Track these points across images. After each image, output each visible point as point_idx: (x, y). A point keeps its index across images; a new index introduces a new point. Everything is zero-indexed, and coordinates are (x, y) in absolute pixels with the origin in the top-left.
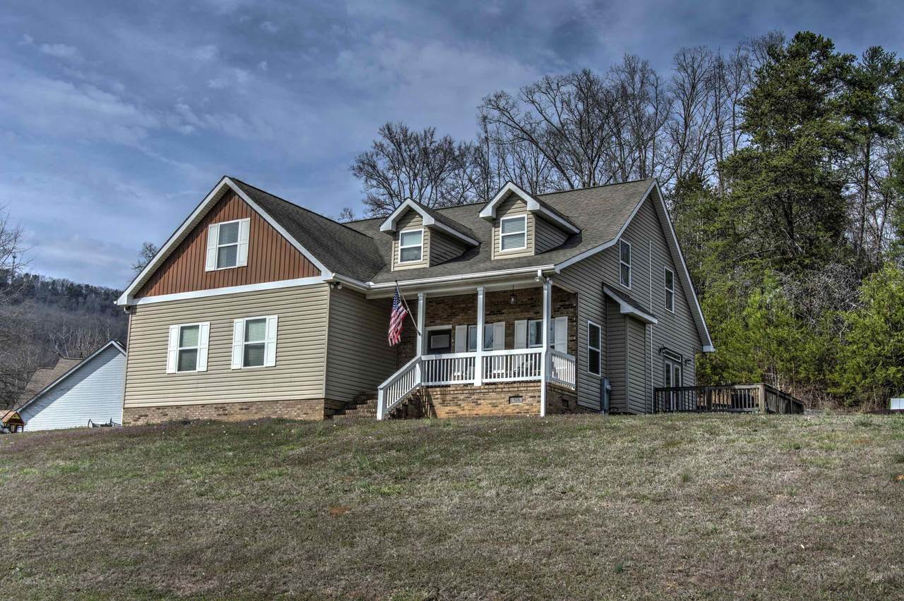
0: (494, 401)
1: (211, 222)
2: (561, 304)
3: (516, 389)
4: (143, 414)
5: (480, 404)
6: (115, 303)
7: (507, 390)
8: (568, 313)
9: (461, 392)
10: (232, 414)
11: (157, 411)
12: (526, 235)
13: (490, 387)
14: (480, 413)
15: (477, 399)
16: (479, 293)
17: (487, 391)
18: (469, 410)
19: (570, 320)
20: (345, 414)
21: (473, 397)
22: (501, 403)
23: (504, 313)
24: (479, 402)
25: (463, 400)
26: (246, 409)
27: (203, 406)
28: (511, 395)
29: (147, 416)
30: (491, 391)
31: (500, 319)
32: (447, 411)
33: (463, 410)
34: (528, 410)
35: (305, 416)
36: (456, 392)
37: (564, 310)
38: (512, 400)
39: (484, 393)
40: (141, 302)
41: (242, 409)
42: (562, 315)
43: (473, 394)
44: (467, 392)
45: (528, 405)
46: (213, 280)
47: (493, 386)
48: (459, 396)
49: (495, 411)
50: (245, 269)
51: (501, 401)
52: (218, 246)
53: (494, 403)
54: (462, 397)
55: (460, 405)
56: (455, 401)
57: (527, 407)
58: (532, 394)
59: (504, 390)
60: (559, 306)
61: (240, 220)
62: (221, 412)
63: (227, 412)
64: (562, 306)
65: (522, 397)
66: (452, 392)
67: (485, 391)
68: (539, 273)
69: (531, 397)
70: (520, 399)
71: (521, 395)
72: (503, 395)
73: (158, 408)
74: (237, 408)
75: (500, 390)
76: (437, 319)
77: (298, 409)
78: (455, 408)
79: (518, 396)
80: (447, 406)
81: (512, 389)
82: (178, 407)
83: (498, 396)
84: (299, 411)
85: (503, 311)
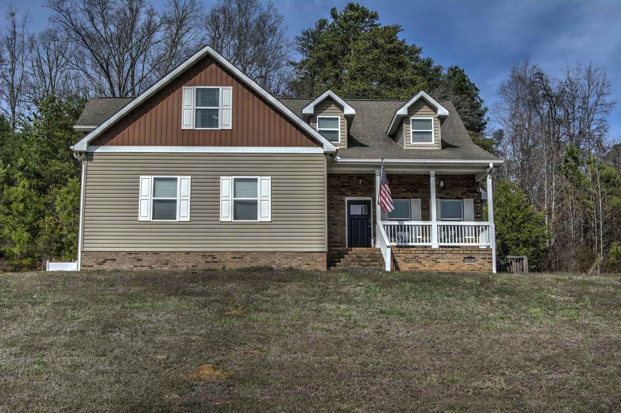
0: (451, 261)
1: (184, 84)
2: (467, 189)
3: (470, 252)
4: (109, 258)
5: (439, 262)
6: (72, 147)
7: (462, 252)
8: (473, 196)
9: (422, 252)
10: (223, 262)
11: (128, 256)
12: (433, 133)
13: (448, 249)
14: (440, 269)
15: (436, 258)
16: (431, 175)
17: (445, 252)
18: (430, 266)
19: (475, 202)
20: (335, 266)
21: (432, 256)
22: (457, 262)
23: (419, 192)
24: (438, 260)
25: (424, 258)
26: (240, 258)
27: (188, 253)
28: (466, 256)
29: (115, 260)
30: (449, 252)
31: (416, 196)
32: (410, 266)
33: (424, 266)
34: (480, 268)
35: (307, 266)
36: (417, 252)
37: (470, 194)
38: (466, 260)
39: (442, 254)
40: (100, 150)
41: (235, 258)
42: (468, 197)
43: (432, 254)
44: (427, 252)
45: (480, 264)
46: (190, 138)
47: (451, 249)
48: (419, 255)
49: (453, 268)
50: (228, 133)
51: (457, 260)
52: (195, 107)
53: (451, 262)
54: (423, 256)
55: (421, 262)
56: (416, 258)
57: (480, 266)
58: (483, 257)
59: (459, 252)
60: (466, 191)
61: (221, 88)
62: (210, 259)
63: (216, 260)
64: (467, 190)
65: (475, 258)
66: (413, 252)
67: (443, 252)
68: (491, 165)
69: (482, 258)
70: (473, 260)
71: (474, 256)
72: (458, 256)
73: (130, 253)
74: (229, 257)
75: (457, 252)
76: (358, 192)
77: (300, 260)
78: (417, 265)
79: (471, 258)
80: (409, 263)
81: (466, 252)
82: (156, 253)
83: (455, 256)
84: (300, 262)
85: (418, 190)
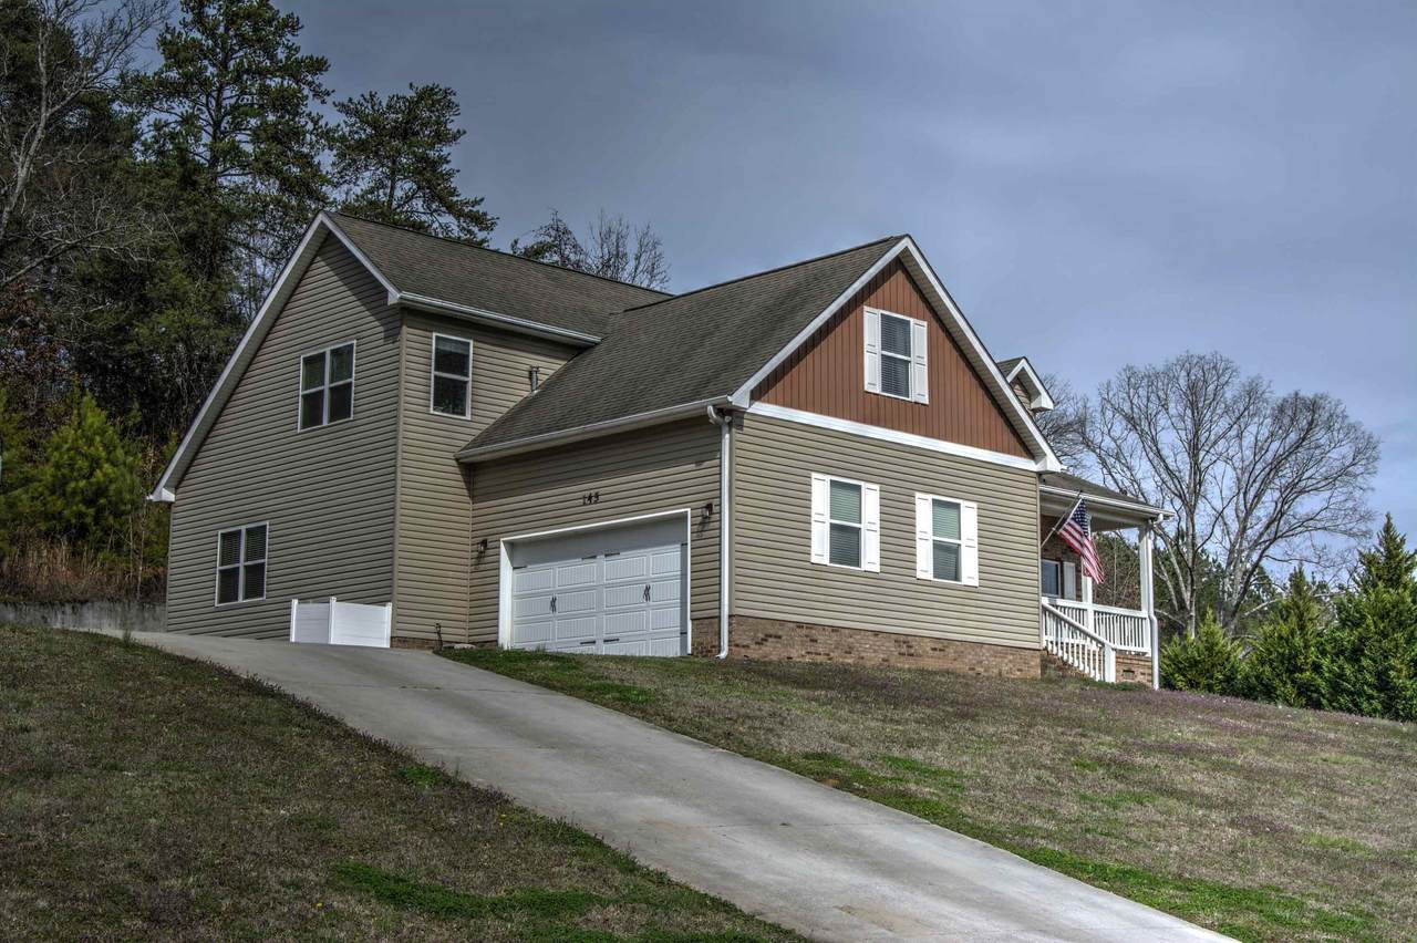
6: (729, 398)
10: (921, 656)
11: (798, 630)
26: (941, 650)
27: (876, 633)
28: (1125, 669)
29: (780, 637)
38: (1125, 674)
41: (935, 649)
46: (874, 410)
50: (924, 410)
52: (881, 352)
61: (912, 321)
62: (904, 650)
63: (913, 651)
73: (800, 625)
74: (928, 646)
82: (835, 629)
